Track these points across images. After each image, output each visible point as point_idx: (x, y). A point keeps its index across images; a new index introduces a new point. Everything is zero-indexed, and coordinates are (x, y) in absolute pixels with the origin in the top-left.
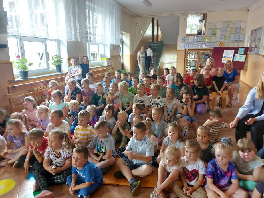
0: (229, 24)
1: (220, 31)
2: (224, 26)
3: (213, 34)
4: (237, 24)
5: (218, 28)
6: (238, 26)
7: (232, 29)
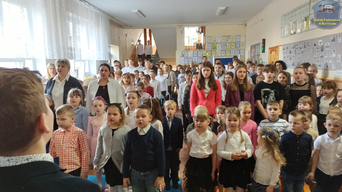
0: (228, 39)
1: (220, 45)
2: (223, 41)
3: (213, 49)
4: (236, 38)
5: (218, 42)
6: (238, 40)
7: (232, 44)
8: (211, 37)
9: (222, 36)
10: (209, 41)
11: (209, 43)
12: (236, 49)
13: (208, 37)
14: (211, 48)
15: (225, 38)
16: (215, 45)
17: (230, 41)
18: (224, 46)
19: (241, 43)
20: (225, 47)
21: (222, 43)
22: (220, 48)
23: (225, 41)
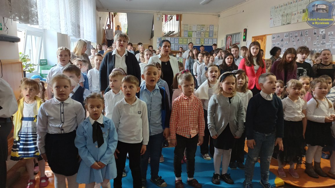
0: (203, 28)
1: (196, 34)
2: (198, 30)
3: (189, 36)
4: (210, 28)
5: (193, 30)
6: (211, 30)
7: (206, 33)
8: (187, 25)
9: (197, 25)
10: (185, 29)
11: (185, 31)
12: (210, 38)
13: (185, 25)
14: (187, 36)
15: (200, 27)
16: (191, 33)
17: (204, 30)
19: (214, 32)
20: (200, 36)
21: (197, 32)
22: (196, 36)
23: (200, 30)
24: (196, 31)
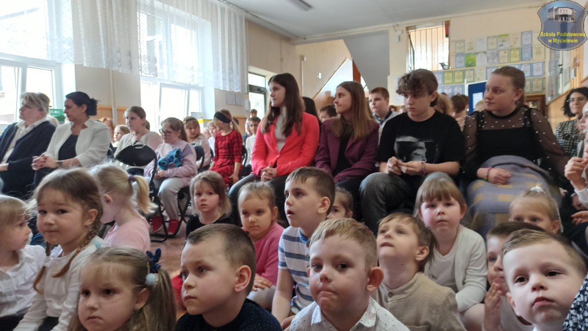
0: (503, 41)
2: (491, 47)
3: (468, 66)
4: (522, 39)
5: (478, 50)
6: (526, 43)
7: (512, 52)
8: (463, 41)
9: (488, 38)
12: (522, 62)
13: (457, 42)
14: (463, 64)
15: (495, 40)
16: (472, 57)
17: (506, 45)
18: (494, 59)
19: (534, 47)
20: (497, 60)
21: (489, 52)
22: (486, 63)
24: (485, 53)
